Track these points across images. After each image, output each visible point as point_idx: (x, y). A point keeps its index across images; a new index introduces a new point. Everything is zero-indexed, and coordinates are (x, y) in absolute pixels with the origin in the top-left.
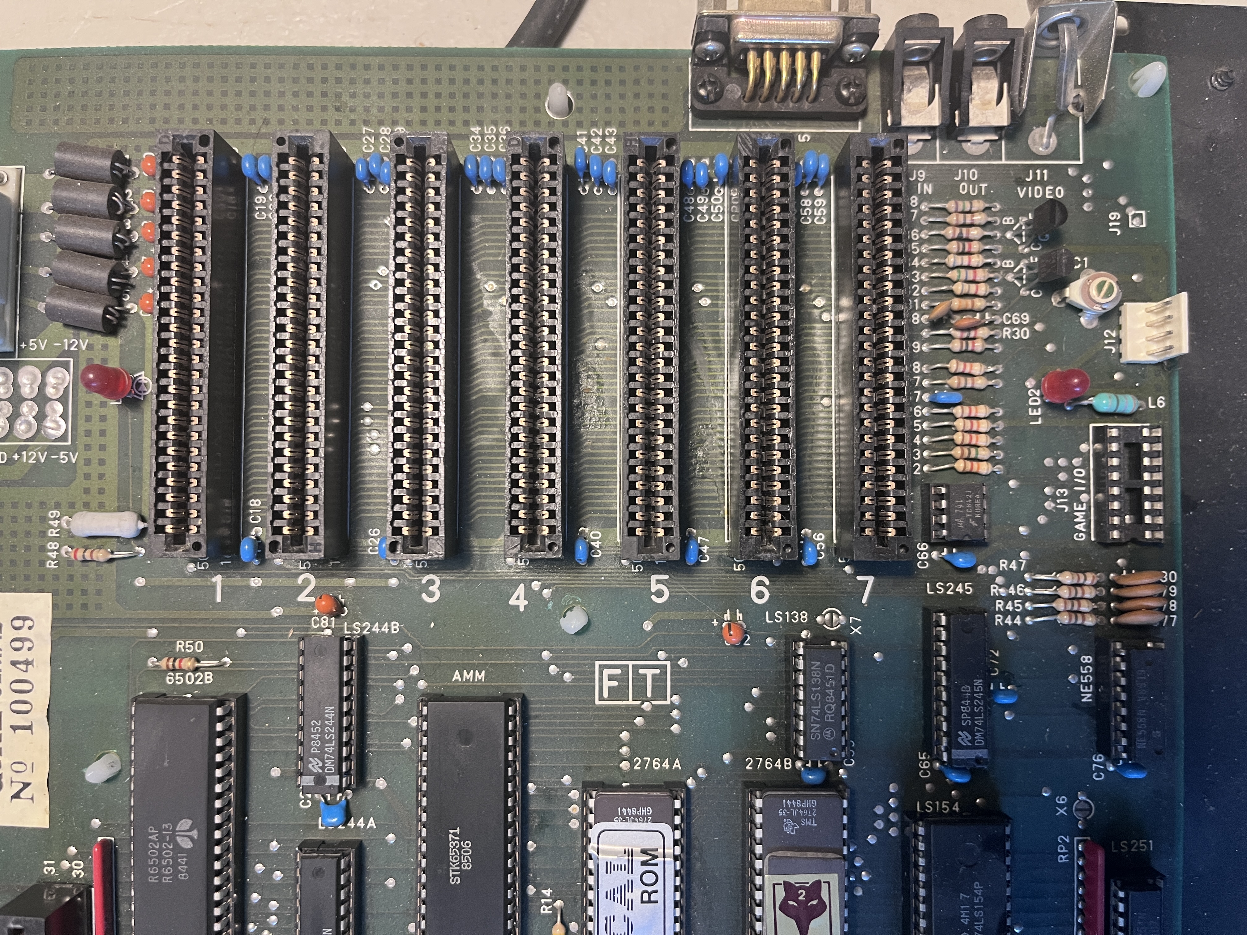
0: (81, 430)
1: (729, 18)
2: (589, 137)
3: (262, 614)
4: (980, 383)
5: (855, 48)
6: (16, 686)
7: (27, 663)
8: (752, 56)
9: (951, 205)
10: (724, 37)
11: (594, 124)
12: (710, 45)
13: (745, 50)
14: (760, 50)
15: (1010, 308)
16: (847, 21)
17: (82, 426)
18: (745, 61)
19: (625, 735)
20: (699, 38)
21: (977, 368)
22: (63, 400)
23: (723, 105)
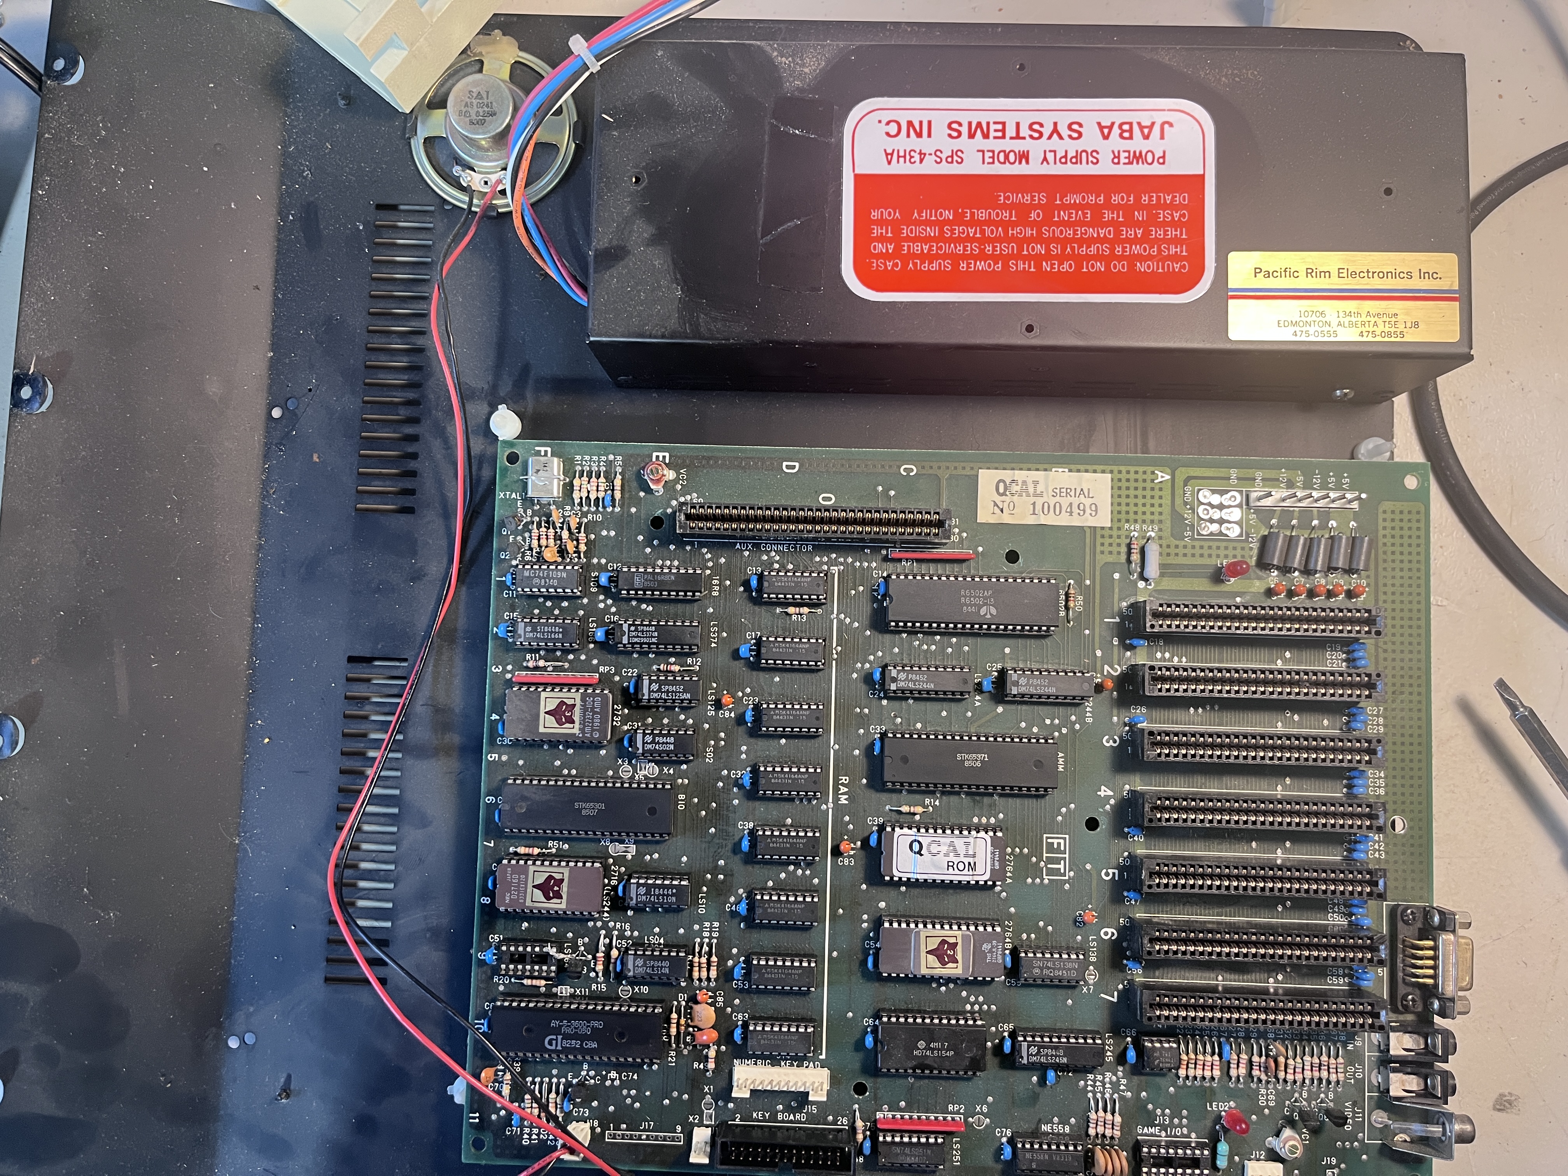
0: (1202, 543)
1: (1453, 931)
2: (1379, 842)
3: (1097, 645)
4: (1233, 1073)
5: (1436, 1005)
6: (1058, 505)
7: (1071, 513)
8: (1430, 943)
9: (1340, 1060)
10: (1442, 927)
11: (1387, 845)
12: (1437, 919)
13: (1434, 940)
14: (1435, 948)
15: (1278, 1094)
16: (1452, 1000)
17: (1206, 544)
18: (1428, 939)
19: (1026, 850)
20: (1442, 913)
21: (1243, 1071)
22: (1221, 533)
23: (1400, 924)
